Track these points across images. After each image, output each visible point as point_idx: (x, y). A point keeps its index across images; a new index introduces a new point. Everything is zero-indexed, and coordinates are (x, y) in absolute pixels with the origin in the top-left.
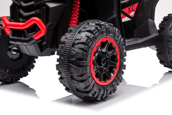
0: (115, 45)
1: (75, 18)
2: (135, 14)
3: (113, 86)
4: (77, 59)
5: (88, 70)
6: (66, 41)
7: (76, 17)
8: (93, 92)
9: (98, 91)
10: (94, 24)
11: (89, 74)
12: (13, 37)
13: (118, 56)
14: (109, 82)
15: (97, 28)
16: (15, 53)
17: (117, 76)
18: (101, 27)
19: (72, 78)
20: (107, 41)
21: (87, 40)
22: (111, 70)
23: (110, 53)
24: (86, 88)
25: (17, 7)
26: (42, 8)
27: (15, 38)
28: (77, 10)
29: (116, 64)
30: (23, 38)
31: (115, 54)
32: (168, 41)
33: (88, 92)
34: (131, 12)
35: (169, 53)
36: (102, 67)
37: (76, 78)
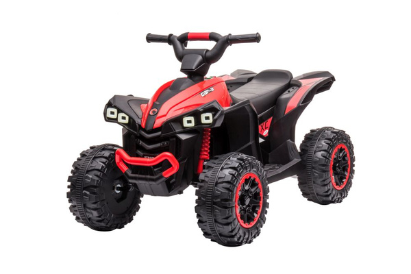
0: (258, 180)
1: (206, 149)
2: (269, 132)
3: (257, 228)
4: (222, 200)
5: (234, 212)
6: (207, 179)
7: (207, 147)
8: (238, 236)
9: (242, 235)
10: (236, 159)
11: (235, 217)
12: (134, 175)
13: (262, 193)
14: (253, 223)
15: (240, 164)
16: (118, 192)
17: (260, 217)
18: (244, 162)
19: (216, 221)
20: (250, 177)
21: (232, 178)
22: (254, 210)
23: (253, 190)
24: (232, 231)
25: (133, 136)
26: (171, 140)
27: (137, 175)
28: (207, 138)
29: (259, 203)
30: (149, 177)
31: (258, 191)
32: (313, 168)
33: (233, 236)
34: (264, 130)
35: (314, 183)
36: (245, 206)
37: (220, 220)
